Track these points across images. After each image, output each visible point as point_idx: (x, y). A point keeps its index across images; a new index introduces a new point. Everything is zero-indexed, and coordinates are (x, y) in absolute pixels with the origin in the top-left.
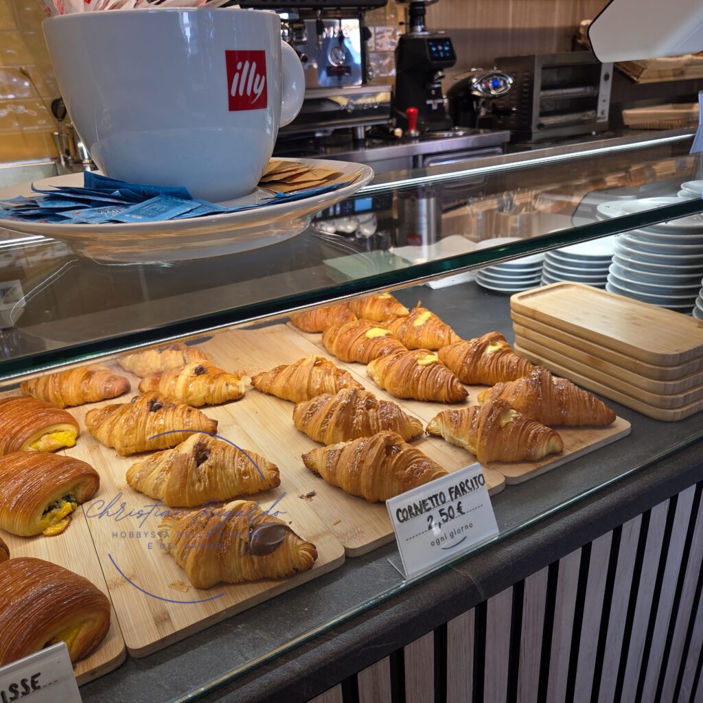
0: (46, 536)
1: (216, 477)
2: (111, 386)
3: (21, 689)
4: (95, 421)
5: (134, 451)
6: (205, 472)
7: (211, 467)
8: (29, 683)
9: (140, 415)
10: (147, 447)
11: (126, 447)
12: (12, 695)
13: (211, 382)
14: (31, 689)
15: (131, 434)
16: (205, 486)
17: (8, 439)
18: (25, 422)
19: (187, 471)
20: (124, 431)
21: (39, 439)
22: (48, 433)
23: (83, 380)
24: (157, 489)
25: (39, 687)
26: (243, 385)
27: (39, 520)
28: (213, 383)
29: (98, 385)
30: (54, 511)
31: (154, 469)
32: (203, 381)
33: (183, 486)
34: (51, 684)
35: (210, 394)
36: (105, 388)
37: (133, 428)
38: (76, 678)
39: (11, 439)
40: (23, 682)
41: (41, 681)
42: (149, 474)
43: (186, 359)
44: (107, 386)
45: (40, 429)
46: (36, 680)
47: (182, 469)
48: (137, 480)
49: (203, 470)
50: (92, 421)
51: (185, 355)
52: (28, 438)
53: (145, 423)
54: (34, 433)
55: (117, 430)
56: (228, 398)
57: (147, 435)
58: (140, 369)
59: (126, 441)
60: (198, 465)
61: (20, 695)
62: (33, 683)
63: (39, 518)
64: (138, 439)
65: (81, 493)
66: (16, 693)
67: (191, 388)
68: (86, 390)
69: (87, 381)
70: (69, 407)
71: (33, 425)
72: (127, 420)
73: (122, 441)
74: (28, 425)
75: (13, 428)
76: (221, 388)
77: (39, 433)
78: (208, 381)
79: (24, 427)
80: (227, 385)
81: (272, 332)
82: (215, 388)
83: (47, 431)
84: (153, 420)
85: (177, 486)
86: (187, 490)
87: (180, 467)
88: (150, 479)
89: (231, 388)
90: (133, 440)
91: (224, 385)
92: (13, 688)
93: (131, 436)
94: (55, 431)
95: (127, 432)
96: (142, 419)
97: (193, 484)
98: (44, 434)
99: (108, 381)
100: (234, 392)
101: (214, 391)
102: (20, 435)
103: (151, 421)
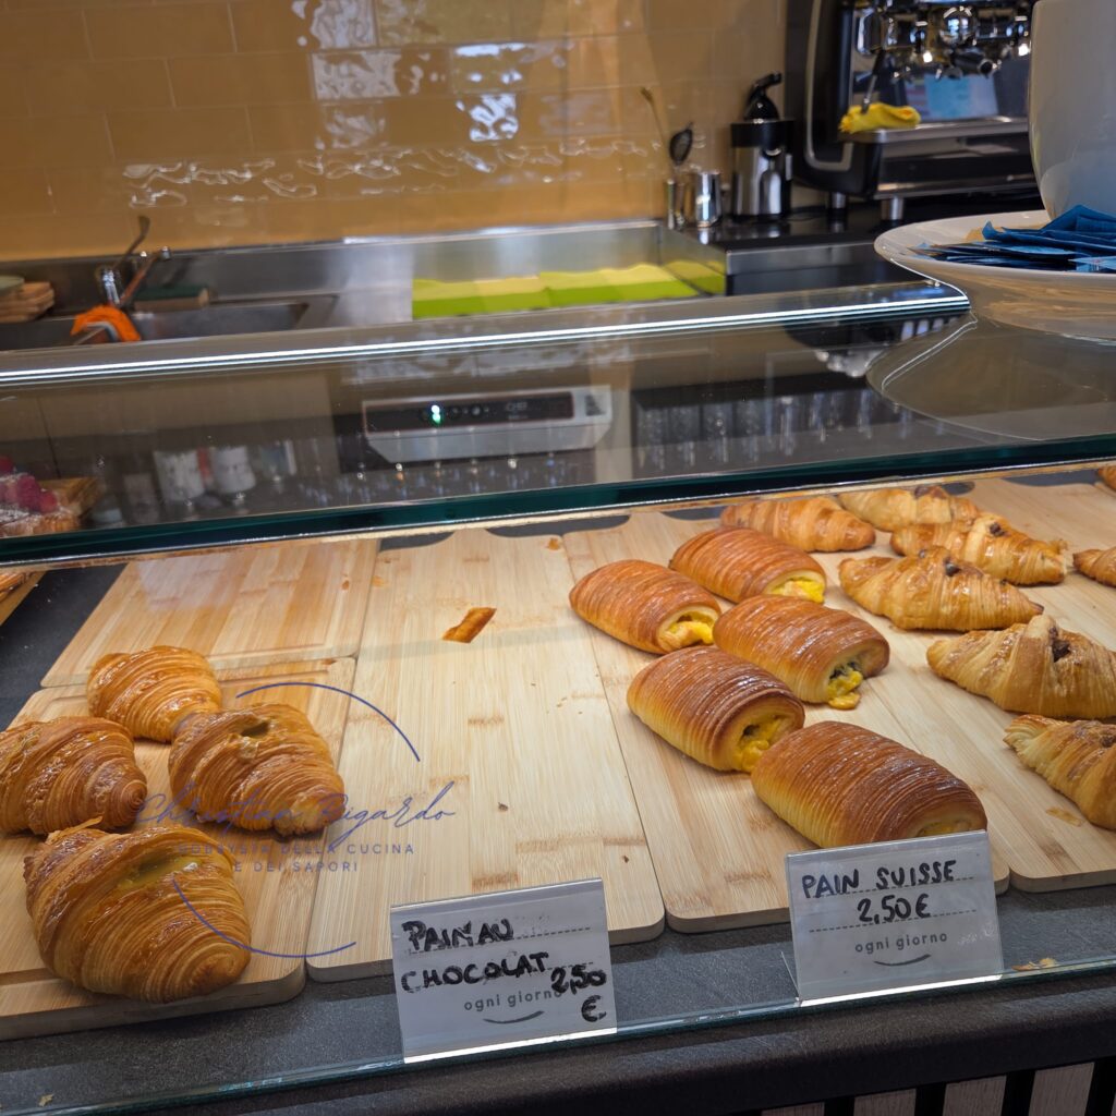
0: (832, 707)
1: (1087, 682)
2: (854, 533)
3: (932, 873)
4: (857, 574)
5: (920, 625)
6: (1069, 671)
7: (1079, 665)
8: (941, 869)
9: (935, 576)
10: (940, 624)
11: (911, 616)
12: (922, 877)
13: (1020, 549)
14: (943, 879)
15: (921, 600)
16: (1068, 692)
17: (749, 576)
18: (768, 559)
19: (1043, 663)
20: (910, 595)
21: (782, 585)
22: (792, 580)
23: (817, 520)
24: (989, 681)
25: (951, 879)
26: (1065, 562)
27: (826, 686)
28: (1022, 551)
29: (835, 529)
30: (841, 678)
31: (977, 653)
32: (1006, 546)
33: (1037, 683)
34: (965, 879)
35: (1017, 567)
36: (847, 535)
37: (925, 593)
38: (996, 883)
39: (754, 577)
40: (936, 865)
41: (955, 871)
42: (971, 657)
43: (955, 513)
44: (850, 532)
45: (786, 572)
46: (949, 868)
47: (1035, 659)
48: (948, 662)
49: (1067, 668)
50: (852, 573)
51: (954, 507)
52: (773, 580)
53: (941, 589)
54: (780, 575)
55: (897, 591)
56: (1041, 579)
57: (943, 605)
58: (884, 517)
59: (912, 609)
60: (1056, 659)
61: (930, 880)
62: (947, 871)
63: (826, 681)
64: (930, 610)
65: (868, 663)
66: (927, 875)
67: (989, 553)
68: (821, 533)
69: (823, 521)
70: (817, 551)
71: (779, 565)
72: (915, 580)
73: (906, 607)
74: (773, 563)
75: (754, 563)
76: (1034, 561)
77: (786, 576)
78: (1014, 547)
79: (767, 566)
80: (1043, 558)
81: (1075, 494)
82: (1026, 559)
83: (792, 577)
84: (952, 587)
85: (1027, 682)
86: (1042, 690)
87: (1032, 656)
88: (973, 665)
89: (1049, 564)
90: (923, 609)
91: (1039, 557)
92: (924, 868)
93: (920, 603)
94: (801, 579)
95: (915, 596)
96: (937, 582)
97: (1050, 684)
98: (788, 580)
99: (851, 525)
100: (1054, 570)
101: (1024, 564)
102: (763, 574)
103: (948, 587)
